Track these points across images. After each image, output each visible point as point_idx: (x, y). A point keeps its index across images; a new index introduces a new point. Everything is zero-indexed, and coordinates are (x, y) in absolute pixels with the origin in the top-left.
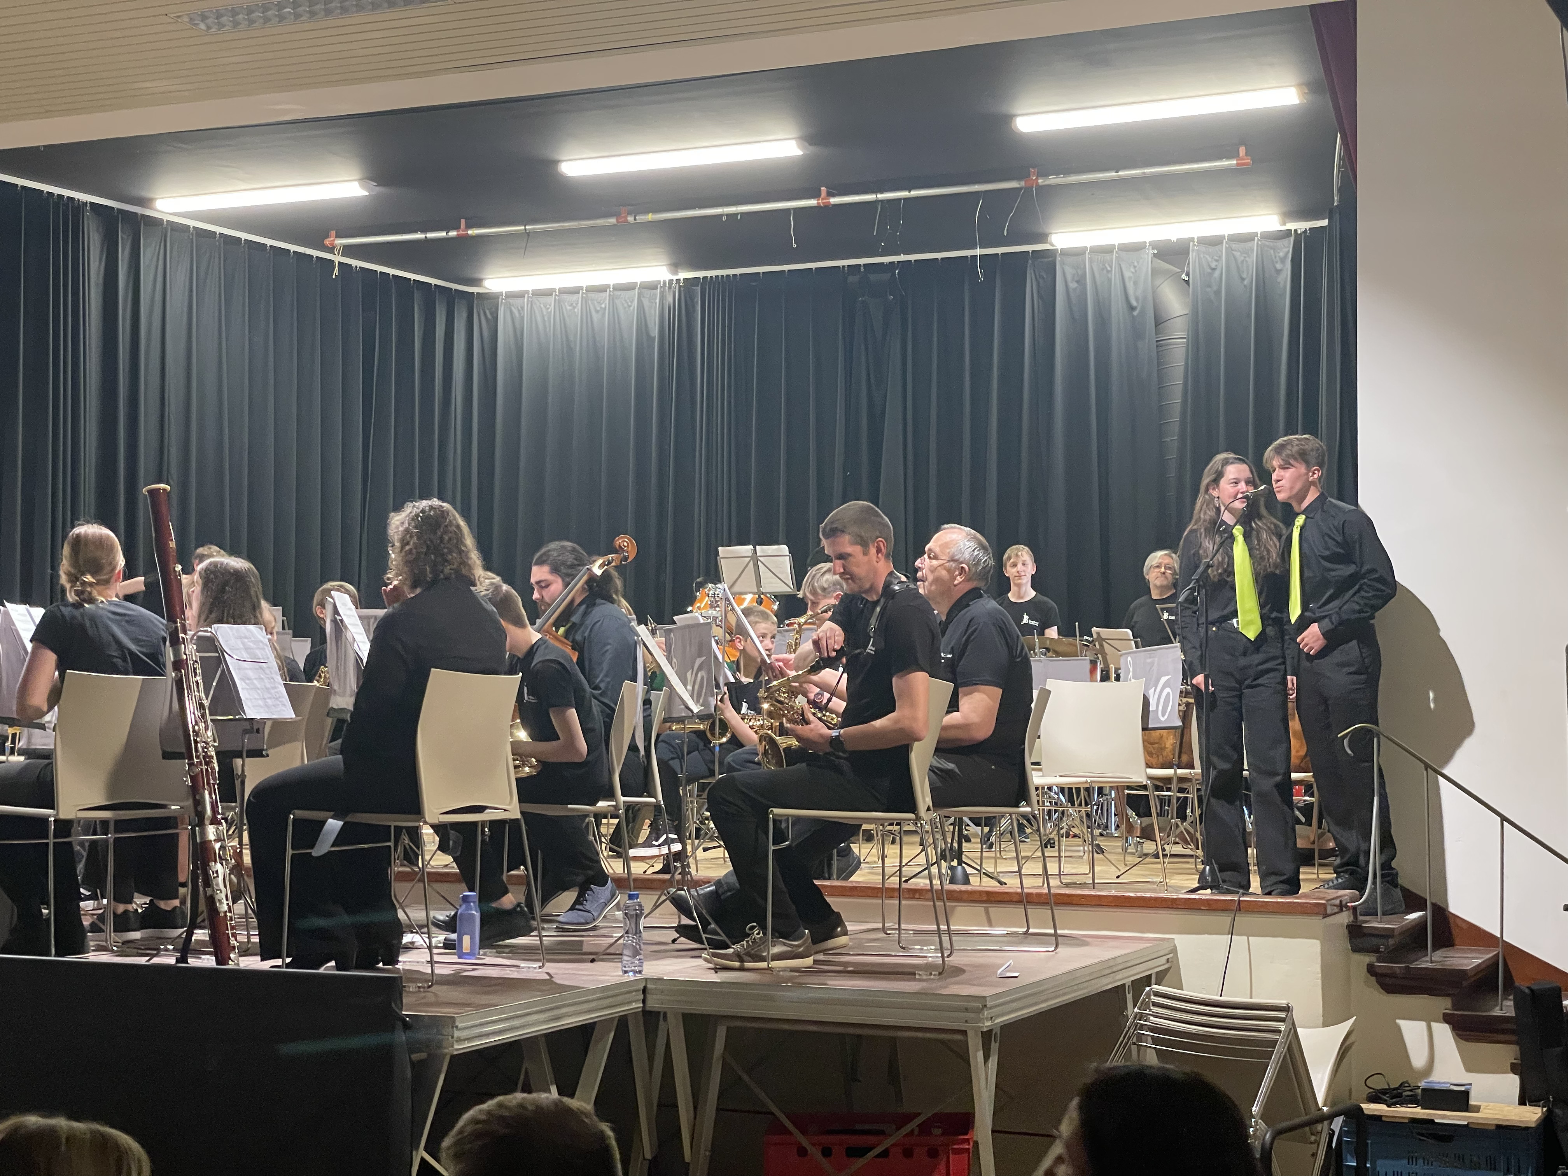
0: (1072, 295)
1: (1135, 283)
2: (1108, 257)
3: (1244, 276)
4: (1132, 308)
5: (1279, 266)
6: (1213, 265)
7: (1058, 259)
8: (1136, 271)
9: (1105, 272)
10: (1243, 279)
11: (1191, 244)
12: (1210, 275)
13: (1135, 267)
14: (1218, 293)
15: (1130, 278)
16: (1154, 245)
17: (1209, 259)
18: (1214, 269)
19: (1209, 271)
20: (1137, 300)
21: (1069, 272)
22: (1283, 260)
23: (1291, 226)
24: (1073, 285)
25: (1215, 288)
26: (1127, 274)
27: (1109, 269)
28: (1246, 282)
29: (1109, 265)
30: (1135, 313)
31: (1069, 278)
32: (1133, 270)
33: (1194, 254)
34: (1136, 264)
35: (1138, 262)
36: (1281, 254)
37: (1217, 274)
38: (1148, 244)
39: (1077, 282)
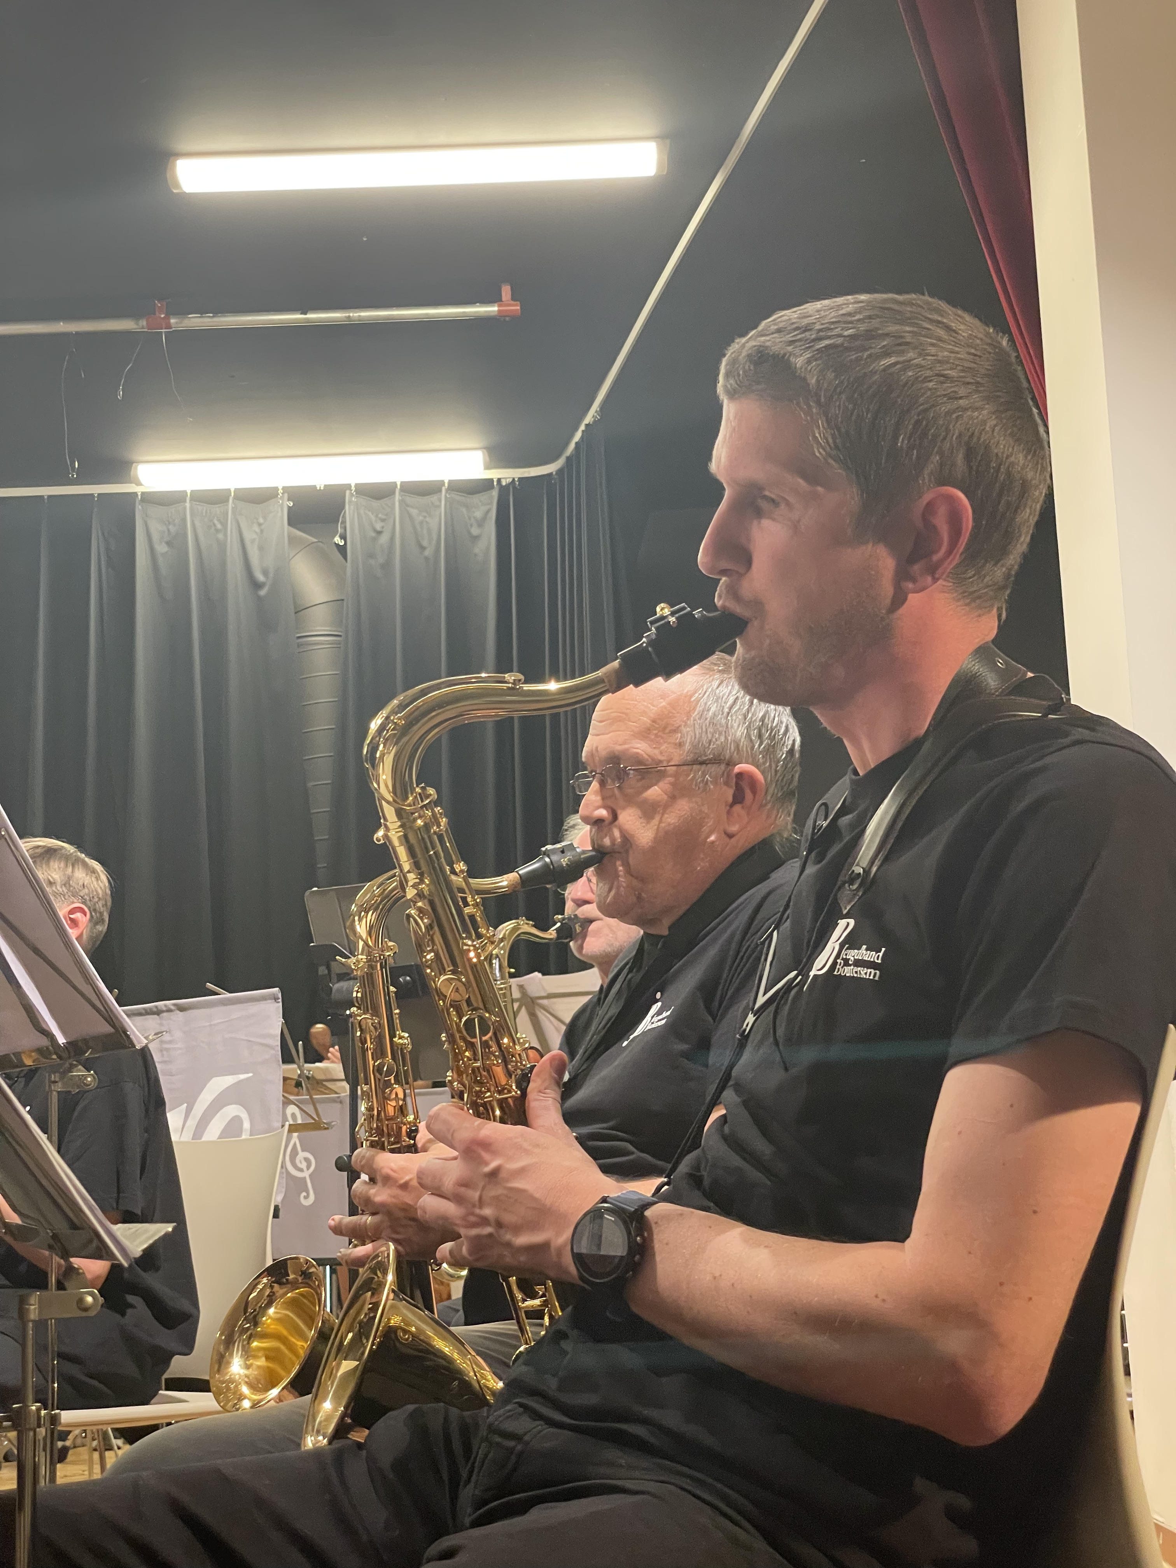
0: (161, 561)
1: (261, 549)
2: (217, 509)
3: (425, 543)
4: (257, 585)
5: (475, 531)
6: (378, 527)
7: (139, 507)
8: (262, 531)
9: (212, 530)
10: (423, 548)
11: (348, 492)
12: (374, 539)
13: (260, 525)
14: (387, 566)
15: (253, 541)
16: (293, 493)
17: (373, 517)
18: (379, 533)
19: (374, 534)
20: (265, 573)
21: (156, 528)
22: (481, 523)
23: (494, 474)
24: (161, 548)
25: (381, 560)
26: (248, 536)
27: (219, 526)
28: (427, 553)
29: (219, 521)
30: (263, 592)
31: (155, 537)
32: (257, 530)
33: (352, 507)
34: (261, 520)
35: (265, 518)
36: (478, 514)
37: (384, 539)
38: (280, 491)
39: (168, 543)
